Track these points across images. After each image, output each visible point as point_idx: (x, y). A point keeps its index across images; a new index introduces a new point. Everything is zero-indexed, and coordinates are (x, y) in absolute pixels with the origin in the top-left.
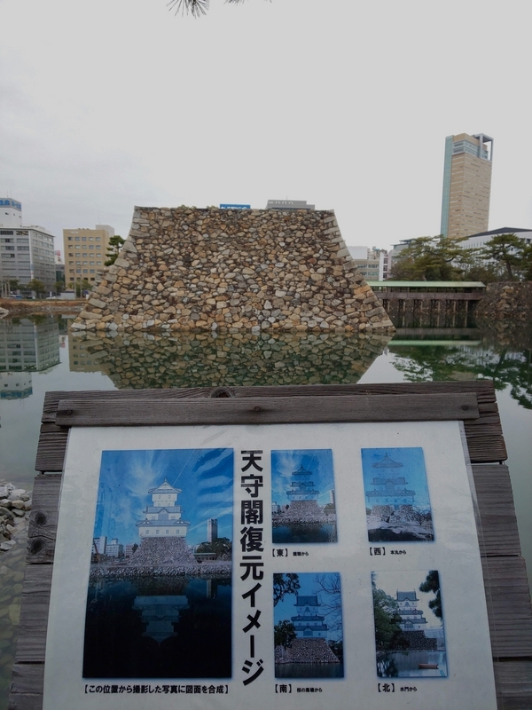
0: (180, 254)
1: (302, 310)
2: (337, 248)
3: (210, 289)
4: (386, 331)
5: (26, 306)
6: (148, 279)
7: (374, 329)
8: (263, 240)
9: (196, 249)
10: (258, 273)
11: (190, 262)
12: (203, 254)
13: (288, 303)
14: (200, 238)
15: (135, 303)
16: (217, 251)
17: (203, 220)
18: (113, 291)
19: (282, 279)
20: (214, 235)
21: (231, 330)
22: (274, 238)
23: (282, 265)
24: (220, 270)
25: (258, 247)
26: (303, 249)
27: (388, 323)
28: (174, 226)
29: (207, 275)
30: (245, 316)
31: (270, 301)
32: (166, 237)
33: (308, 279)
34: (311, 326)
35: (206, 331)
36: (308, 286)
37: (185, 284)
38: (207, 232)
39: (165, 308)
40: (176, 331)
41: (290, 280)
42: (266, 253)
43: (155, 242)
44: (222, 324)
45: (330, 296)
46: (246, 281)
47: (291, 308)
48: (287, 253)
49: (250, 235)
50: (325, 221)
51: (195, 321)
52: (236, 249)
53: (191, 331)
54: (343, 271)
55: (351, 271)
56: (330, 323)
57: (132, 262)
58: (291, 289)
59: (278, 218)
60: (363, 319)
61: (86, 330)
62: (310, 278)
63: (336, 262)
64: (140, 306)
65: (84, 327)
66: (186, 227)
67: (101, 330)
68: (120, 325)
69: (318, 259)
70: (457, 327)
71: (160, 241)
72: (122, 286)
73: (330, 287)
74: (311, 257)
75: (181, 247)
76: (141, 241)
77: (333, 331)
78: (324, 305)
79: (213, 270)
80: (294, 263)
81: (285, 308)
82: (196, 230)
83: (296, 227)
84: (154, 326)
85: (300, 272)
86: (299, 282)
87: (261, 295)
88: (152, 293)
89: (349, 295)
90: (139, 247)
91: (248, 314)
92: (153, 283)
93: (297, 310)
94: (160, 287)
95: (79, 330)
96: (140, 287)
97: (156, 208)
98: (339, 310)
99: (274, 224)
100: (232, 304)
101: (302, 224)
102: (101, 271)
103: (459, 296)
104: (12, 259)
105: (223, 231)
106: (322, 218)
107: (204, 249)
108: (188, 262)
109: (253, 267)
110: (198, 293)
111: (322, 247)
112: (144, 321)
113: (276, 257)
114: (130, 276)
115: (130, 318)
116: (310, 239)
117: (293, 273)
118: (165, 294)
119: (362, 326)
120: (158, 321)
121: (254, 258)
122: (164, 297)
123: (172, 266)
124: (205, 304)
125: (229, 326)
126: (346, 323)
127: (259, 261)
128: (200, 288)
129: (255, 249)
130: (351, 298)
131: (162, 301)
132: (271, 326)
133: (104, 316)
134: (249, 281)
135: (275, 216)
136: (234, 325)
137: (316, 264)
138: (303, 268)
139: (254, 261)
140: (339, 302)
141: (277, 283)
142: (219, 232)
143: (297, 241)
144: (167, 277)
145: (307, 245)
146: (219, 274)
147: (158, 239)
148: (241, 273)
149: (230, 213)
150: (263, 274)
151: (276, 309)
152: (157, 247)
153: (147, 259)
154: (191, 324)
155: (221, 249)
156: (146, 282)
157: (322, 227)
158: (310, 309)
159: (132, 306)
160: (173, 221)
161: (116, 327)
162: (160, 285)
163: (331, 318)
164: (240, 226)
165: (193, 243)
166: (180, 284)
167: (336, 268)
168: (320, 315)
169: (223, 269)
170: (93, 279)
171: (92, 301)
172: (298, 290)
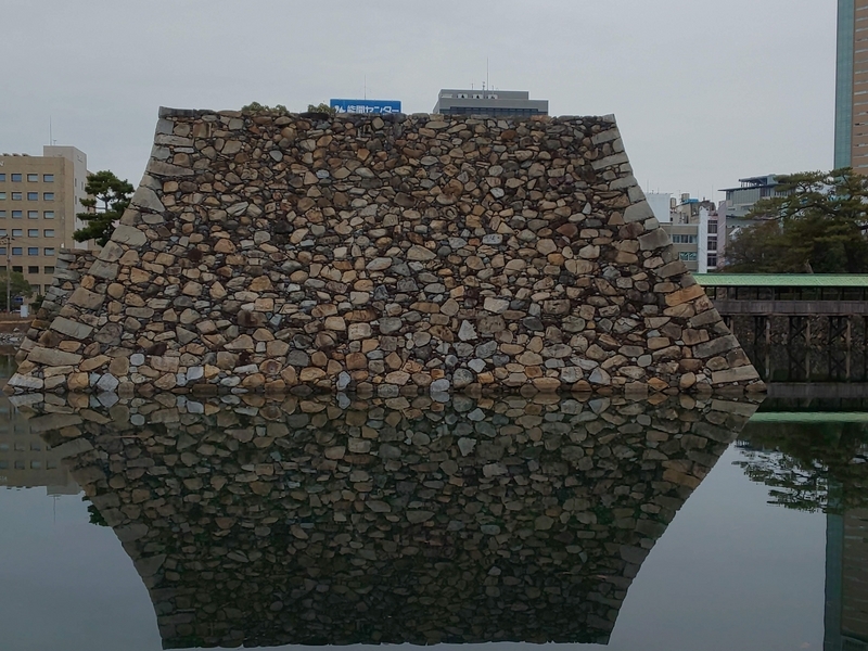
0: (264, 215)
1: (547, 343)
2: (623, 200)
3: (333, 294)
4: (743, 391)
6: (190, 274)
7: (715, 387)
8: (453, 182)
9: (301, 204)
10: (444, 258)
11: (287, 234)
12: (315, 215)
13: (513, 326)
14: (310, 179)
15: (159, 327)
16: (349, 209)
17: (317, 139)
18: (108, 299)
19: (498, 271)
20: (342, 173)
21: (383, 389)
22: (479, 180)
23: (498, 239)
24: (356, 251)
25: (441, 200)
26: (546, 204)
27: (749, 371)
28: (250, 153)
29: (324, 264)
30: (413, 356)
31: (473, 321)
32: (231, 177)
33: (557, 271)
34: (568, 379)
35: (324, 391)
36: (560, 288)
37: (275, 283)
38: (326, 166)
39: (229, 340)
40: (253, 391)
41: (518, 274)
42: (461, 214)
43: (207, 187)
44: (361, 375)
45: (611, 310)
46: (415, 275)
47: (522, 339)
48: (508, 212)
49: (423, 172)
50: (595, 140)
51: (299, 369)
52: (392, 204)
53: (290, 391)
54: (639, 252)
55: (656, 253)
56: (612, 372)
57: (151, 233)
58: (520, 294)
59: (487, 135)
60: (689, 363)
61: (43, 391)
62: (563, 268)
63: (623, 233)
64: (171, 334)
65: (39, 383)
66: (277, 156)
67: (78, 391)
68: (124, 379)
69: (581, 226)
71: (218, 186)
72: (128, 290)
73: (611, 290)
74: (564, 220)
75: (266, 200)
76: (173, 186)
77: (619, 391)
79: (340, 252)
80: (526, 234)
81: (507, 337)
82: (300, 162)
83: (528, 154)
84: (203, 380)
85: (540, 255)
86: (539, 277)
87: (451, 308)
88: (198, 304)
89: (655, 308)
90: (170, 201)
91: (421, 353)
92: (201, 281)
93: (536, 343)
94: (218, 290)
95: (27, 391)
96: (170, 291)
97: (209, 113)
98: (633, 343)
99: (477, 148)
100: (383, 330)
101: (543, 147)
102: (68, 252)
105: (363, 164)
106: (588, 134)
107: (319, 204)
108: (281, 234)
109: (432, 244)
110: (307, 303)
111: (589, 199)
112: (179, 368)
113: (485, 222)
114: (147, 266)
115: (148, 363)
116: (561, 180)
117: (524, 258)
118: (230, 305)
119: (687, 379)
120: (212, 370)
121: (434, 224)
122: (225, 315)
123: (245, 244)
124: (321, 328)
125: (378, 379)
126: (649, 373)
127: (445, 230)
128: (306, 289)
129: (435, 204)
130: (660, 314)
131: (222, 323)
132: (475, 380)
133: (85, 357)
134: (423, 277)
135: (480, 129)
136: (392, 378)
137: (577, 237)
138: (546, 246)
139: (433, 231)
140: (633, 323)
141: (487, 280)
142: (352, 165)
143: (531, 185)
144: (234, 267)
145: (553, 194)
146: (354, 260)
147: (212, 183)
148: (403, 258)
149: (378, 123)
150: (455, 260)
151: (486, 340)
152: (210, 200)
153: (188, 227)
154: (290, 375)
155: (358, 203)
156: (184, 280)
157: (588, 155)
158: (566, 340)
159: (151, 335)
160: (248, 140)
161: (115, 383)
162: (218, 285)
163: (616, 360)
164: (401, 152)
165: (293, 190)
166: (261, 283)
167: (623, 246)
168: (590, 353)
169: (363, 249)
170: (34, 270)
171: (59, 324)
172: (537, 297)
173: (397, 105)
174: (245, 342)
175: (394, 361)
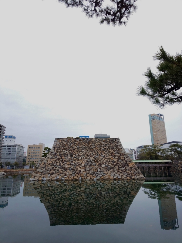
0: (69, 153)
2: (121, 150)
3: (79, 165)
4: (142, 179)
5: (12, 171)
6: (58, 162)
7: (137, 178)
8: (96, 148)
9: (75, 151)
10: (95, 159)
11: (72, 156)
12: (77, 153)
13: (106, 169)
14: (76, 147)
15: (53, 170)
16: (81, 152)
17: (77, 142)
18: (46, 166)
19: (103, 161)
20: (80, 146)
21: (86, 180)
22: (100, 147)
23: (103, 156)
25: (95, 150)
26: (110, 151)
27: (142, 176)
28: (67, 144)
29: (78, 160)
30: (91, 174)
31: (100, 168)
32: (65, 147)
33: (112, 161)
34: (115, 178)
35: (77, 180)
36: (113, 163)
37: (70, 163)
38: (78, 146)
39: (63, 172)
40: (66, 180)
41: (106, 161)
42: (98, 152)
43: (61, 149)
44: (83, 177)
45: (121, 166)
46: (91, 161)
47: (107, 171)
48: (104, 152)
49: (92, 146)
50: (117, 141)
51: (74, 176)
52: (88, 151)
53: (72, 180)
54: (124, 157)
55: (127, 157)
56: (121, 176)
57: (53, 156)
58: (107, 164)
59: (101, 141)
60: (133, 175)
61: (35, 181)
63: (122, 155)
64: (55, 171)
65: (34, 179)
66: (71, 144)
67: (40, 181)
68: (47, 179)
70: (165, 176)
71: (63, 149)
72: (49, 164)
73: (120, 163)
74: (113, 153)
75: (69, 151)
76: (56, 149)
77: (123, 179)
78: (119, 170)
79: (80, 158)
80: (107, 155)
81: (105, 171)
82: (74, 145)
83: (107, 143)
84: (59, 178)
85: (109, 158)
86: (110, 161)
87: (96, 166)
88: (59, 166)
89: (127, 166)
90: (56, 151)
91: (92, 174)
92: (59, 163)
93: (110, 172)
94: (62, 164)
95: (32, 181)
96: (55, 165)
97: (62, 138)
98: (124, 172)
99: (100, 143)
100: (86, 170)
101: (109, 142)
102: (41, 159)
103: (163, 165)
104: (9, 155)
105: (83, 145)
106: (115, 140)
107: (77, 151)
109: (94, 157)
110: (75, 166)
111: (116, 150)
112: (56, 177)
113: (101, 153)
114: (52, 161)
115: (51, 176)
116: (112, 147)
117: (107, 158)
118: (63, 167)
119: (133, 177)
120: (60, 177)
121: (94, 154)
122: (63, 168)
123: (66, 157)
124: (77, 170)
125: (86, 178)
126: (127, 176)
128: (75, 164)
130: (128, 167)
131: (62, 169)
132: (101, 178)
133: (41, 175)
134: (92, 162)
135: (100, 140)
136: (88, 178)
137: (115, 155)
138: (110, 157)
139: (94, 155)
140: (124, 168)
141: (102, 162)
142: (82, 145)
143: (108, 148)
144: (64, 161)
145: (111, 149)
147: (62, 148)
148: (89, 159)
149: (86, 139)
150: (97, 159)
151: (102, 171)
152: (61, 151)
153: (58, 155)
154: (72, 178)
155: (83, 151)
156: (57, 163)
157: (116, 143)
158: (114, 171)
159: (52, 171)
160: (67, 142)
161: (46, 179)
163: (122, 174)
164: (89, 143)
165: (73, 149)
166: (68, 163)
167: (122, 157)
168: (118, 173)
169: (83, 158)
170: (36, 161)
171: (38, 170)
172: (109, 164)
173: (89, 137)
174: (65, 172)
175: (88, 175)
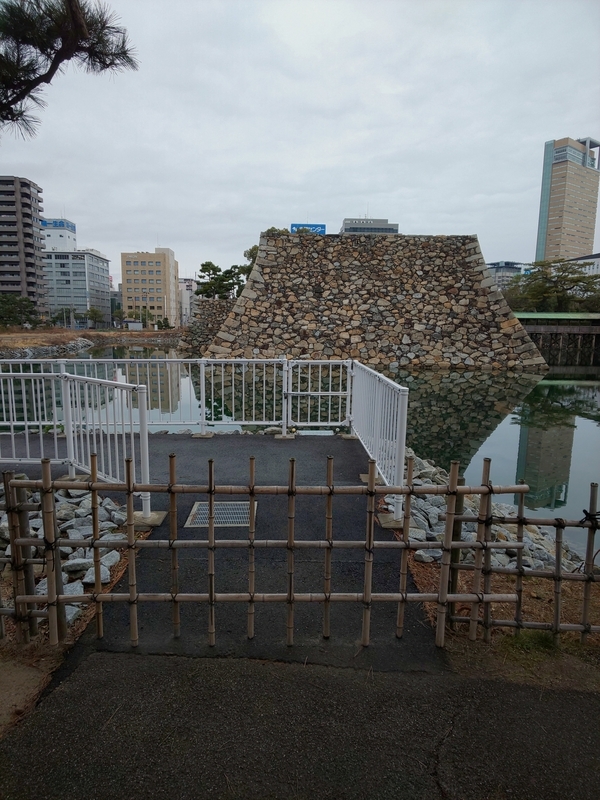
0: (310, 284)
1: (444, 345)
2: (480, 277)
3: (343, 322)
4: (537, 369)
6: (277, 312)
7: (524, 367)
8: (398, 268)
9: (327, 279)
10: (394, 305)
11: (321, 293)
12: (334, 284)
13: (428, 337)
14: (331, 266)
15: (265, 336)
16: (349, 281)
17: (334, 247)
18: (242, 323)
19: (420, 311)
20: (346, 264)
22: (411, 267)
23: (420, 296)
24: (353, 301)
25: (393, 276)
26: (443, 279)
27: (540, 360)
28: (303, 254)
29: (339, 307)
30: (381, 351)
31: (409, 335)
32: (294, 266)
33: (449, 311)
34: (455, 363)
36: (450, 319)
37: (316, 316)
38: (339, 260)
39: (297, 343)
41: (430, 313)
42: (402, 283)
43: (283, 271)
45: (474, 330)
46: (381, 313)
47: (432, 343)
48: (425, 283)
49: (384, 263)
50: (467, 247)
51: (329, 356)
52: (370, 278)
54: (488, 302)
55: (496, 303)
56: (475, 359)
57: (259, 293)
58: (431, 322)
59: (415, 245)
60: (512, 355)
62: (451, 309)
63: (480, 293)
64: (271, 340)
66: (315, 255)
69: (460, 289)
71: (288, 270)
72: (250, 319)
73: (475, 321)
74: (452, 287)
75: (311, 277)
76: (268, 270)
77: (479, 369)
78: (468, 339)
79: (346, 302)
80: (433, 293)
81: (425, 343)
82: (326, 258)
83: (434, 254)
85: (440, 303)
86: (440, 314)
87: (398, 328)
88: (282, 326)
89: (496, 329)
90: (267, 277)
91: (385, 349)
92: (282, 315)
93: (439, 345)
94: (290, 320)
96: (269, 320)
98: (485, 346)
99: (410, 251)
100: (367, 339)
105: (356, 259)
106: (464, 244)
107: (335, 279)
108: (318, 292)
109: (389, 298)
110: (331, 326)
111: (464, 276)
112: (276, 355)
113: (414, 287)
114: (258, 308)
115: (261, 353)
116: (450, 267)
117: (433, 305)
118: (296, 327)
119: (511, 363)
120: (289, 357)
121: (389, 288)
122: (294, 331)
123: (302, 298)
124: (338, 338)
125: (366, 362)
126: (493, 360)
127: (395, 291)
128: (331, 320)
129: (390, 279)
130: (498, 332)
131: (293, 335)
132: (411, 363)
133: (233, 350)
134: (385, 314)
135: (412, 242)
136: (372, 361)
137: (458, 295)
138: (443, 299)
139: (389, 291)
140: (485, 336)
141: (415, 315)
142: (351, 259)
143: (436, 269)
144: (297, 309)
145: (447, 274)
146: (352, 305)
147: (286, 268)
148: (375, 305)
150: (400, 306)
151: (415, 344)
152: (285, 277)
153: (275, 290)
155: (353, 278)
156: (275, 315)
157: (464, 254)
158: (453, 344)
159: (262, 340)
160: (302, 248)
161: (247, 361)
162: (290, 317)
163: (478, 354)
164: (373, 253)
165: (323, 272)
166: (311, 316)
167: (481, 300)
168: (464, 350)
169: (356, 300)
171: (220, 334)
172: (439, 323)
174: (303, 344)
175: (372, 353)
